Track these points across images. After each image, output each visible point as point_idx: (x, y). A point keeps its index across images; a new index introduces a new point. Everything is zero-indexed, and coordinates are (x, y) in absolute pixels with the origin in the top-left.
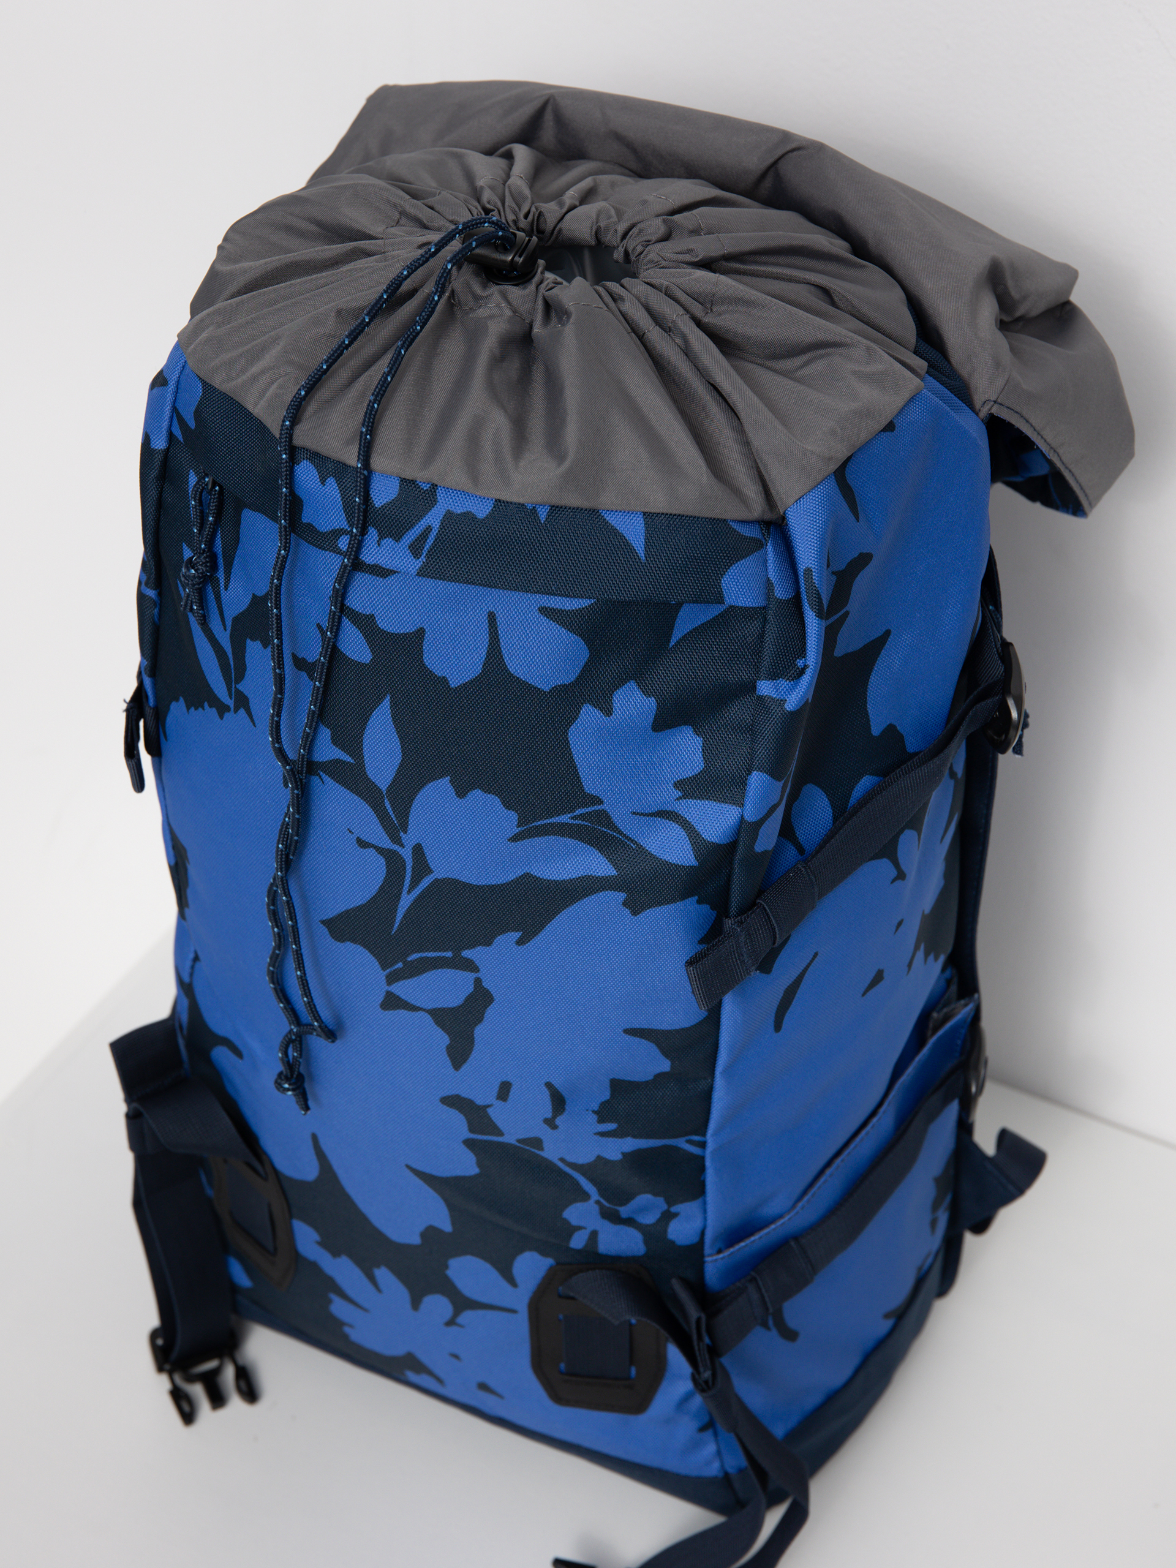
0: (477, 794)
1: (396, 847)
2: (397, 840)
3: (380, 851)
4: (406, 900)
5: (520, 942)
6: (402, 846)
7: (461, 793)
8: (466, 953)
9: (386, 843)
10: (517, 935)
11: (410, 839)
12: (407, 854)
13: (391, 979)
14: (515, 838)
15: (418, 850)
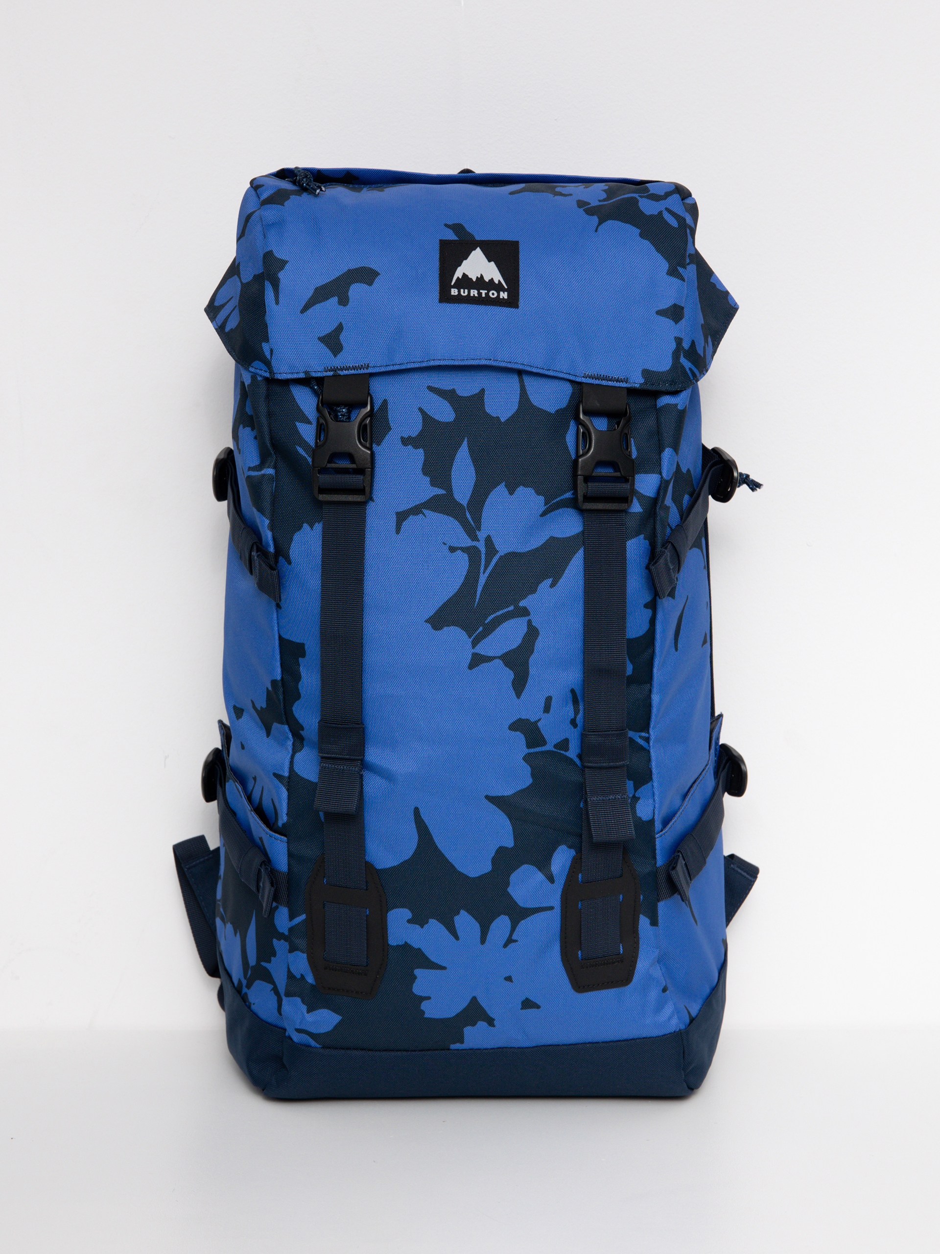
0: (521, 490)
1: (474, 543)
2: (475, 538)
3: (463, 549)
4: (483, 579)
5: (553, 585)
6: (478, 540)
7: (511, 492)
8: (522, 604)
9: (468, 542)
10: (549, 581)
11: (482, 535)
12: (481, 546)
13: (474, 644)
14: (543, 514)
15: (489, 540)
